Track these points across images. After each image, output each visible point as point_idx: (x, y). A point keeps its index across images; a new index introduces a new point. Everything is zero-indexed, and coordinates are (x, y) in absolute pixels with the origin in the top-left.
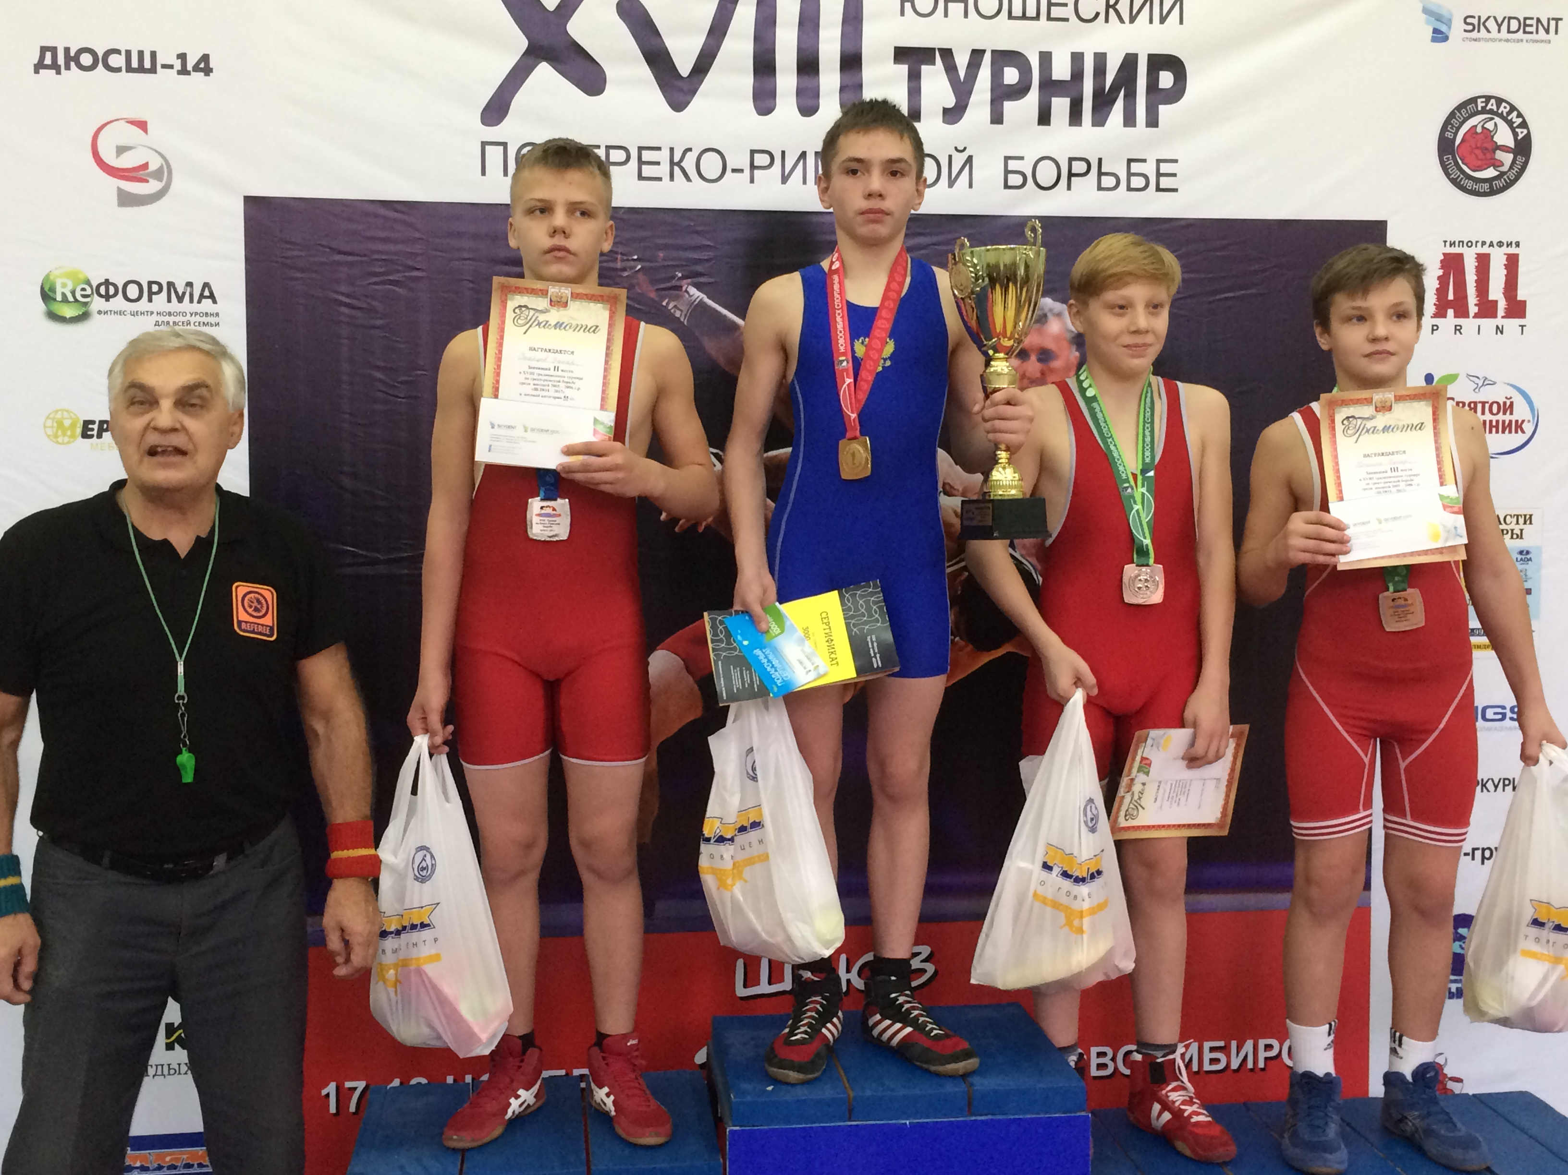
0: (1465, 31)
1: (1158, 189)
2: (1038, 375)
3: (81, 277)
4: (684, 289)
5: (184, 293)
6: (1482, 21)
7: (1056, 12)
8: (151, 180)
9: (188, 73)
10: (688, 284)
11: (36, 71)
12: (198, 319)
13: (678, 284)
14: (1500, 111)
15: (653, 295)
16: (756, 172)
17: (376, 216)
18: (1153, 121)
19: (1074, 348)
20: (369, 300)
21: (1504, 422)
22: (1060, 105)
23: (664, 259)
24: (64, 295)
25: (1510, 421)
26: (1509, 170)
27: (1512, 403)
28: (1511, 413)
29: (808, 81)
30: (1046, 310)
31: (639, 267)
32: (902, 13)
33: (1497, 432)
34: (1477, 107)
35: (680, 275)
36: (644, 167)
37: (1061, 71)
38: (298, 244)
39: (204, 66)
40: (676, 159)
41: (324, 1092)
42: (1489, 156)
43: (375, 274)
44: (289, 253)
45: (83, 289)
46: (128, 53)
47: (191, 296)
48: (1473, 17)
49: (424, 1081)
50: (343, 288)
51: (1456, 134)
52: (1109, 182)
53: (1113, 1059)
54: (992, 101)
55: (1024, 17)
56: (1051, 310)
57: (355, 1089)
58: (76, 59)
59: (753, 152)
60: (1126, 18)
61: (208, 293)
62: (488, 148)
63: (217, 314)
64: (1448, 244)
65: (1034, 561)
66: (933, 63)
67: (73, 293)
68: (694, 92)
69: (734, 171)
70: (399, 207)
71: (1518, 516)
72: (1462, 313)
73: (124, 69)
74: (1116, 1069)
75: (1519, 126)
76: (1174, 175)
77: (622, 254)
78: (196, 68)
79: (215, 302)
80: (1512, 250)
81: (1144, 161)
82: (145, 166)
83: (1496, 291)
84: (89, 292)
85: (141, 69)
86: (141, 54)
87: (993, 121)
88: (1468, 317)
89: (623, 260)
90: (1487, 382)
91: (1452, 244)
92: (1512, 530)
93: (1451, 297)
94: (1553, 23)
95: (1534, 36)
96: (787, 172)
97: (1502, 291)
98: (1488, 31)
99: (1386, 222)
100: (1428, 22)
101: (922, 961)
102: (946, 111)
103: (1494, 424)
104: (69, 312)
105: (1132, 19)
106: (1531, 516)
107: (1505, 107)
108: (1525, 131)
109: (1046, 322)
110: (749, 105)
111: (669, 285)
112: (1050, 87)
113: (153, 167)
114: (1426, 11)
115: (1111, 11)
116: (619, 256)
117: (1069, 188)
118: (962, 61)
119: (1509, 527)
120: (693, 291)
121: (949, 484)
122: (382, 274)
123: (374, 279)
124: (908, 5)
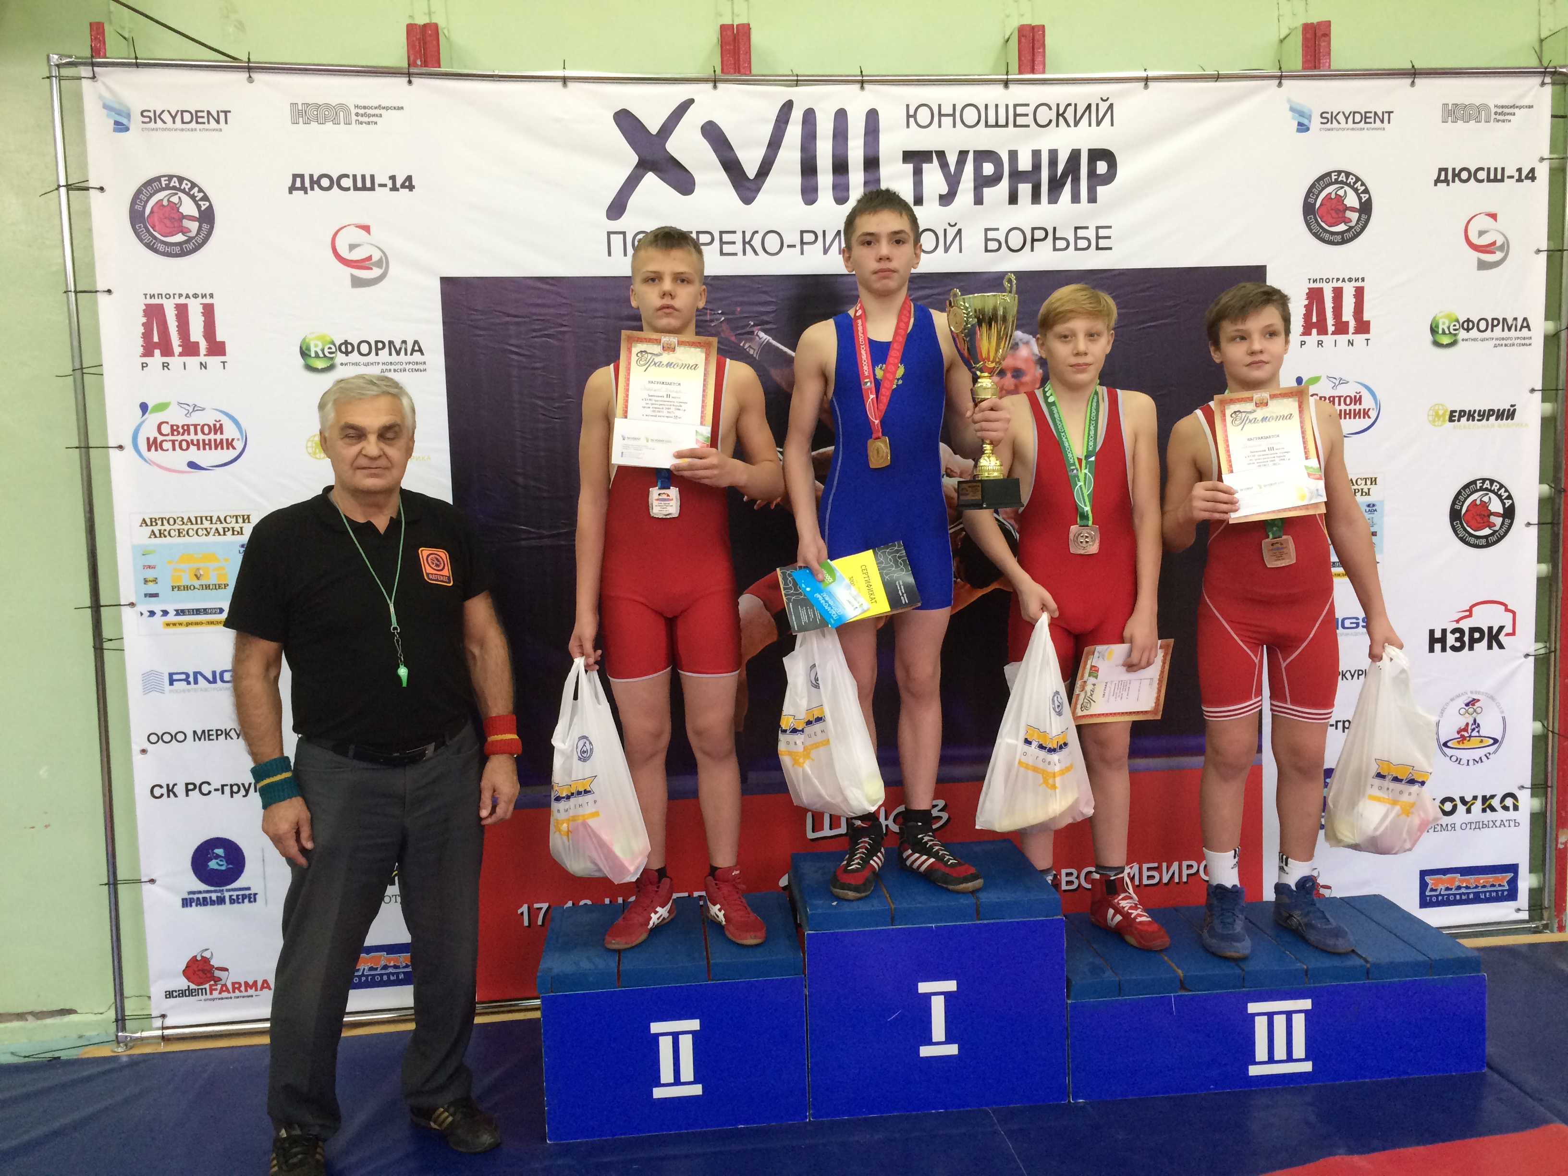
0: (1322, 123)
1: (1098, 248)
2: (1013, 387)
3: (328, 339)
4: (755, 333)
5: (400, 349)
6: (1334, 115)
7: (1020, 121)
8: (374, 268)
9: (397, 190)
10: (759, 330)
11: (290, 192)
12: (411, 366)
13: (751, 329)
14: (1348, 182)
15: (733, 339)
16: (805, 246)
17: (534, 288)
18: (1092, 199)
19: (1038, 367)
20: (532, 350)
21: (1355, 410)
22: (1025, 189)
23: (742, 312)
24: (316, 353)
25: (1360, 410)
26: (1356, 225)
27: (1360, 397)
28: (1360, 404)
29: (841, 179)
30: (1017, 340)
31: (723, 318)
32: (908, 126)
33: (1350, 418)
34: (1331, 179)
35: (752, 323)
36: (724, 246)
37: (1025, 164)
38: (479, 311)
39: (409, 184)
40: (747, 239)
41: (519, 911)
42: (1341, 215)
43: (534, 331)
44: (473, 317)
45: (330, 348)
46: (355, 176)
47: (406, 350)
48: (1328, 113)
49: (589, 902)
50: (513, 341)
51: (1316, 200)
52: (1061, 244)
53: (1078, 877)
54: (975, 188)
55: (997, 125)
56: (1021, 340)
57: (541, 909)
58: (318, 182)
59: (802, 232)
60: (1072, 123)
61: (417, 348)
62: (612, 236)
63: (425, 363)
64: (1312, 281)
65: (1013, 522)
66: (931, 161)
67: (323, 351)
68: (758, 190)
69: (789, 246)
70: (550, 281)
71: (1366, 479)
72: (1323, 331)
73: (352, 188)
74: (1080, 885)
75: (1363, 192)
76: (1109, 237)
77: (711, 310)
78: (403, 186)
79: (422, 354)
80: (1359, 284)
81: (1087, 228)
82: (370, 258)
83: (1348, 315)
84: (333, 350)
85: (364, 188)
86: (363, 177)
87: (976, 203)
88: (1327, 334)
89: (711, 314)
90: (1344, 382)
91: (1315, 281)
92: (1362, 489)
93: (1314, 320)
94: (1386, 115)
95: (1373, 125)
96: (827, 246)
97: (1352, 314)
98: (1339, 123)
99: (1265, 266)
100: (1293, 118)
101: (939, 811)
102: (941, 197)
103: (1348, 412)
104: (320, 364)
105: (1076, 124)
106: (1376, 478)
107: (1352, 179)
108: (1367, 196)
109: (1018, 349)
110: (799, 197)
111: (743, 331)
112: (1017, 176)
113: (375, 258)
114: (1292, 109)
115: (1061, 118)
116: (708, 311)
117: (1032, 250)
118: (952, 160)
119: (1359, 488)
120: (762, 334)
121: (950, 469)
122: (540, 330)
123: (534, 334)
124: (912, 120)
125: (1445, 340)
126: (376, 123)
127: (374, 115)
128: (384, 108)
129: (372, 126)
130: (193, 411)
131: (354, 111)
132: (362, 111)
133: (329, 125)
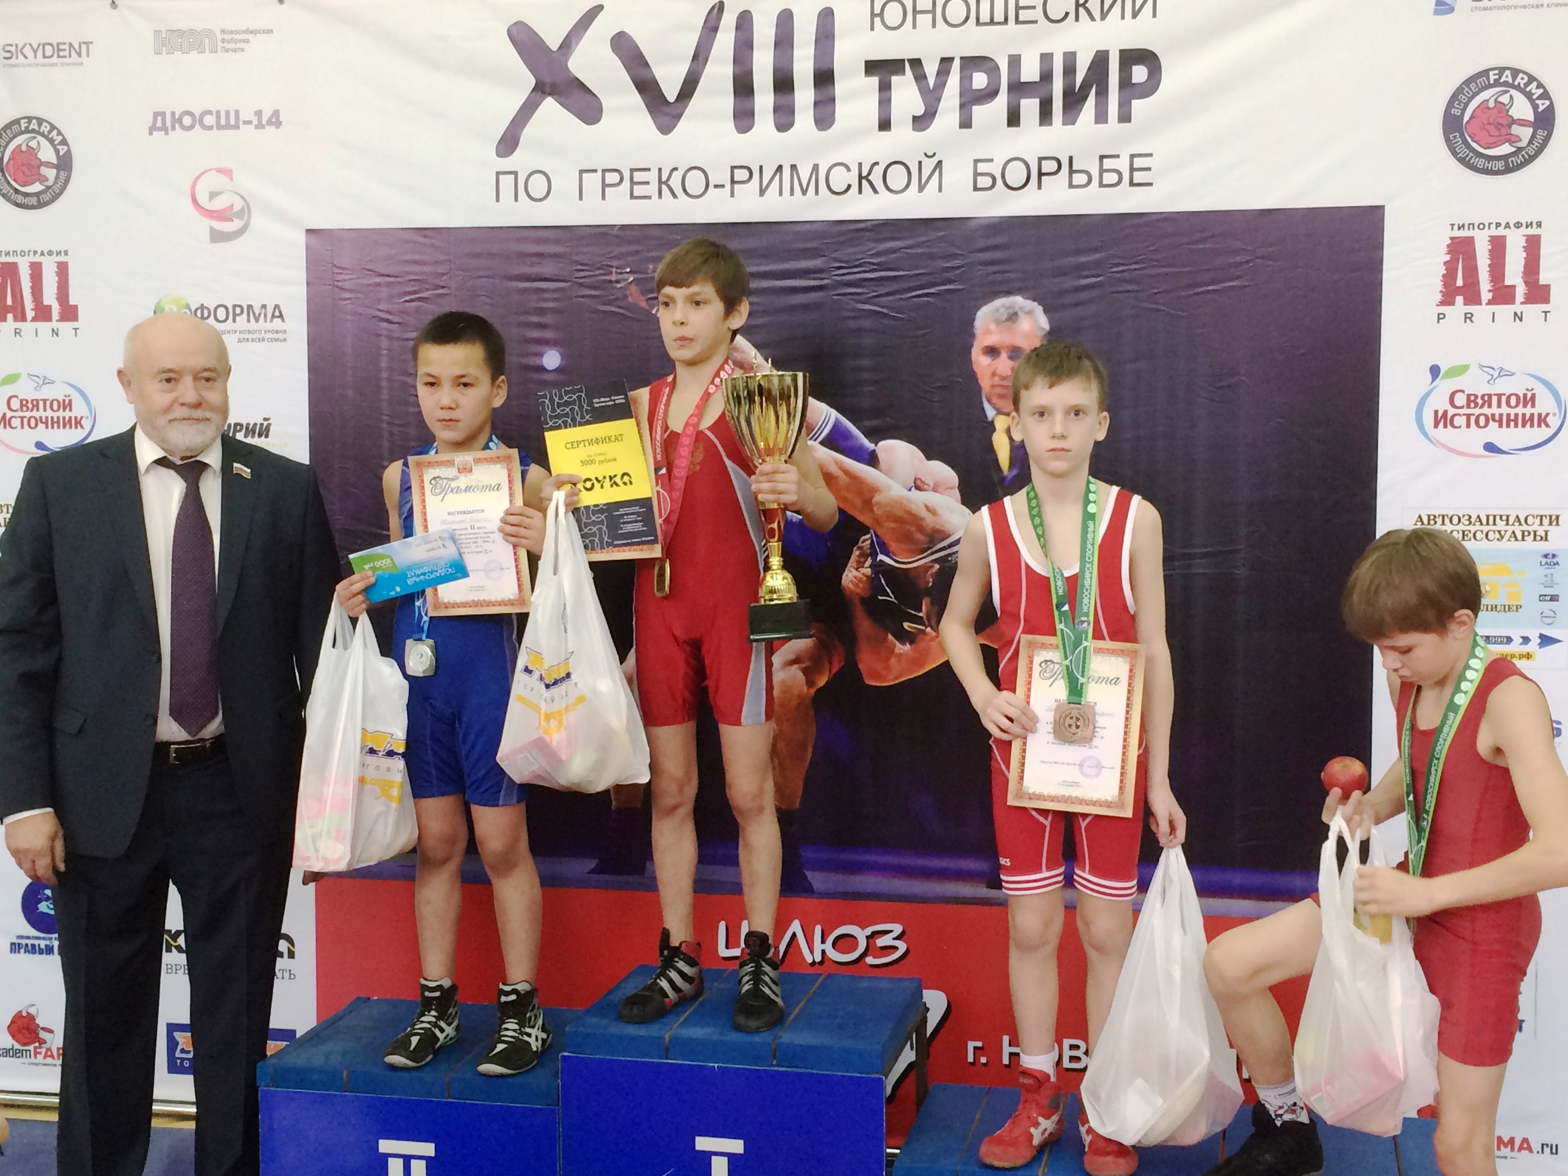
1: (1132, 184)
2: (1009, 372)
3: (185, 302)
5: (260, 314)
7: (1024, 15)
8: (235, 220)
9: (263, 127)
11: (151, 134)
12: (270, 335)
14: (1516, 83)
15: (644, 304)
16: (736, 186)
17: (409, 242)
18: (1125, 117)
20: (405, 316)
21: (1524, 415)
22: (1030, 106)
25: (1532, 415)
26: (1529, 145)
27: (1534, 396)
28: (1533, 406)
29: (784, 100)
30: (1017, 309)
32: (872, 29)
33: (1516, 426)
36: (635, 187)
38: (346, 269)
39: (275, 120)
40: (664, 179)
42: (1503, 131)
43: (409, 293)
44: (340, 277)
45: (185, 312)
46: (218, 113)
47: (265, 315)
50: (381, 307)
51: (1464, 111)
52: (1080, 179)
54: (962, 106)
55: (992, 22)
58: (180, 121)
59: (733, 168)
60: (1097, 14)
61: (278, 313)
62: (501, 177)
63: (285, 331)
64: (1456, 227)
66: (903, 73)
68: (679, 116)
69: (716, 186)
70: (426, 233)
71: (1541, 517)
72: (1473, 299)
73: (215, 128)
76: (1149, 169)
77: (617, 268)
78: (269, 123)
79: (283, 320)
80: (1532, 231)
81: (1118, 156)
82: (231, 207)
83: (1513, 276)
85: (228, 126)
86: (228, 113)
88: (1481, 304)
89: (616, 274)
90: (1504, 373)
91: (1461, 227)
92: (1535, 532)
93: (1460, 283)
96: (764, 186)
97: (1521, 275)
99: (1385, 207)
101: (894, 939)
102: (915, 119)
103: (1513, 417)
105: (1104, 16)
106: (1557, 517)
109: (1017, 320)
110: (730, 124)
112: (1018, 88)
113: (237, 208)
115: (1081, 9)
116: (614, 270)
117: (1040, 187)
118: (931, 69)
121: (920, 479)
122: (415, 292)
123: (407, 298)
124: (877, 20)
126: (243, 50)
127: (240, 41)
128: (252, 32)
129: (238, 55)
130: (44, 383)
131: (220, 37)
132: (228, 37)
133: (194, 53)
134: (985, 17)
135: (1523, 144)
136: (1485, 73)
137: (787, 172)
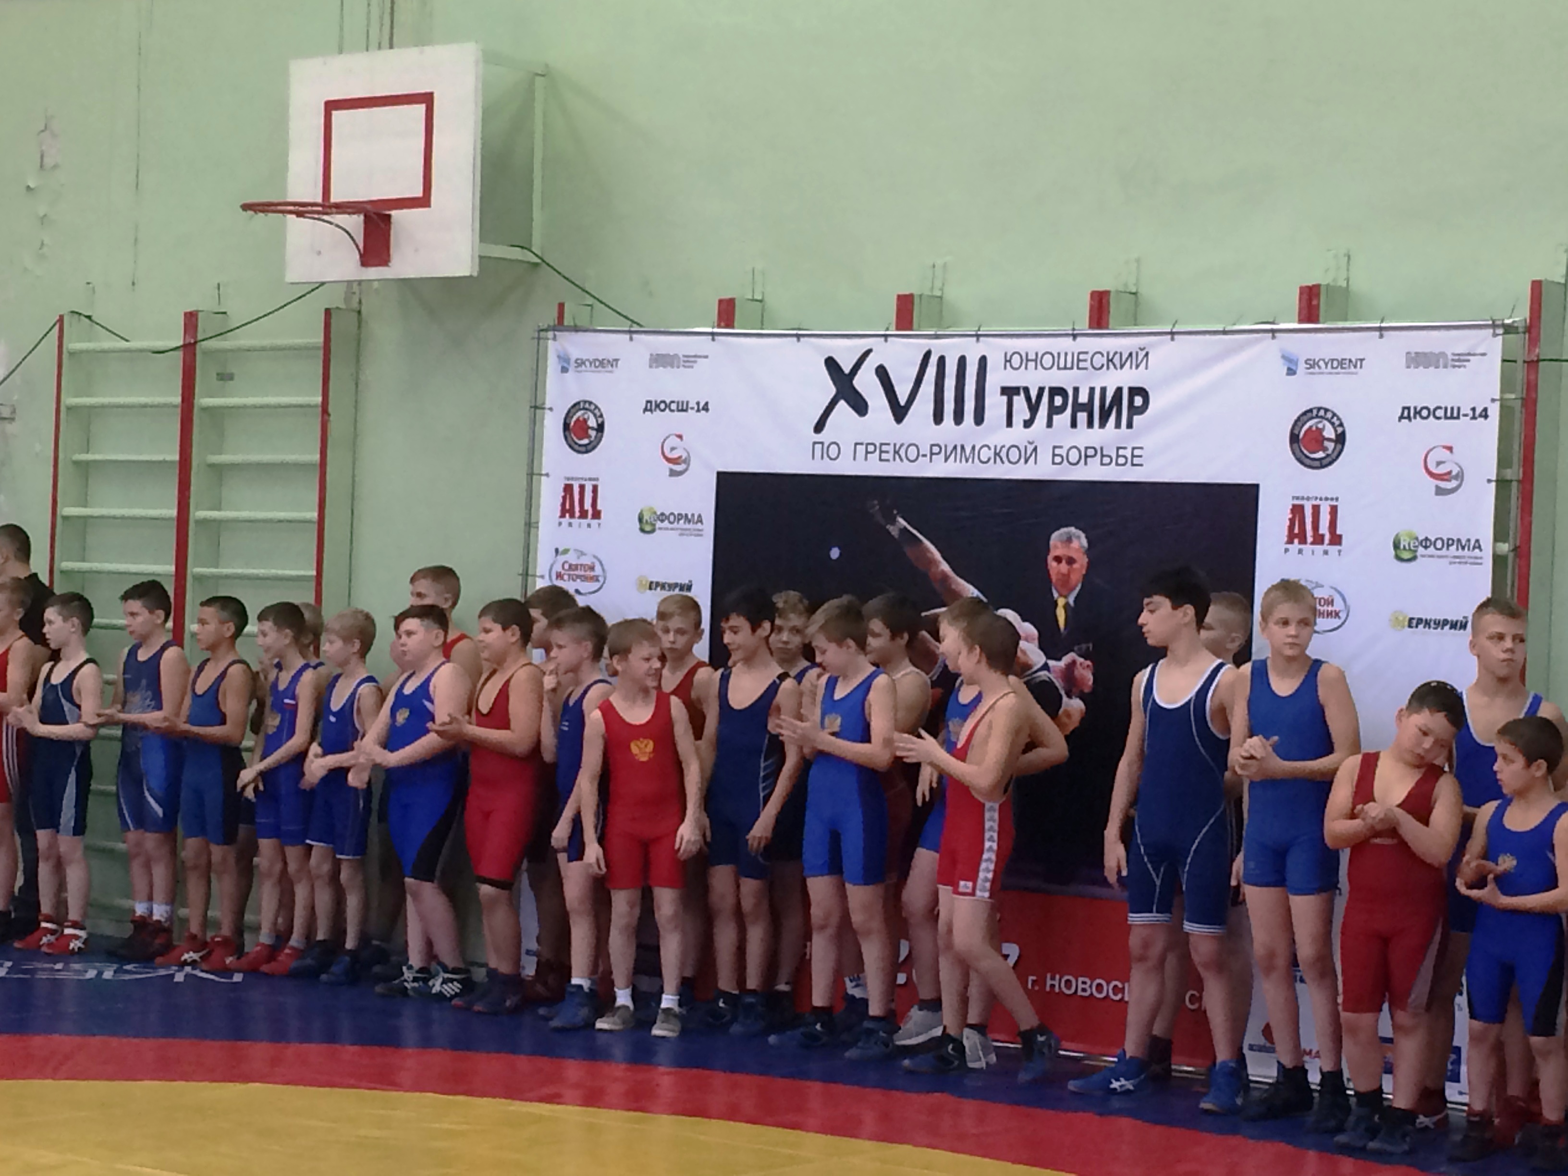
0: (1306, 368)
1: (1133, 465)
2: (1067, 572)
3: (654, 511)
4: (897, 519)
5: (691, 520)
6: (1316, 361)
8: (682, 464)
9: (699, 411)
10: (899, 517)
11: (644, 413)
12: (695, 532)
14: (1327, 417)
15: (883, 523)
16: (933, 456)
19: (1085, 557)
21: (1327, 611)
24: (647, 520)
25: (1331, 611)
26: (1332, 453)
27: (1333, 600)
28: (1332, 606)
30: (1071, 535)
33: (1324, 617)
34: (1313, 415)
36: (882, 454)
39: (706, 408)
40: (897, 450)
42: (1320, 444)
45: (653, 517)
46: (678, 402)
47: (693, 521)
48: (1311, 360)
51: (1300, 431)
55: (1065, 368)
56: (1074, 534)
58: (659, 406)
59: (932, 446)
61: (700, 519)
62: (815, 445)
63: (702, 530)
64: (1295, 498)
67: (650, 519)
69: (923, 456)
70: (775, 476)
72: (1303, 541)
73: (676, 410)
75: (1338, 426)
76: (1143, 456)
78: (703, 409)
79: (702, 523)
80: (1334, 503)
81: (1126, 448)
82: (680, 457)
83: (1324, 529)
84: (656, 518)
85: (682, 410)
86: (683, 403)
88: (1307, 544)
90: (1318, 585)
91: (1298, 499)
93: (1296, 531)
94: (1359, 362)
95: (1348, 370)
96: (947, 456)
97: (1328, 528)
98: (1320, 368)
99: (1258, 485)
100: (1284, 364)
103: (1322, 611)
104: (648, 528)
107: (1329, 414)
108: (1342, 429)
109: (1071, 541)
113: (683, 457)
114: (1284, 357)
117: (1086, 464)
120: (901, 520)
124: (1008, 364)
125: (1406, 555)
126: (693, 367)
127: (692, 362)
128: (698, 356)
129: (690, 369)
130: (581, 555)
131: (682, 359)
132: (686, 359)
133: (669, 368)
134: (1062, 365)
135: (1329, 452)
136: (1311, 411)
137: (959, 449)
